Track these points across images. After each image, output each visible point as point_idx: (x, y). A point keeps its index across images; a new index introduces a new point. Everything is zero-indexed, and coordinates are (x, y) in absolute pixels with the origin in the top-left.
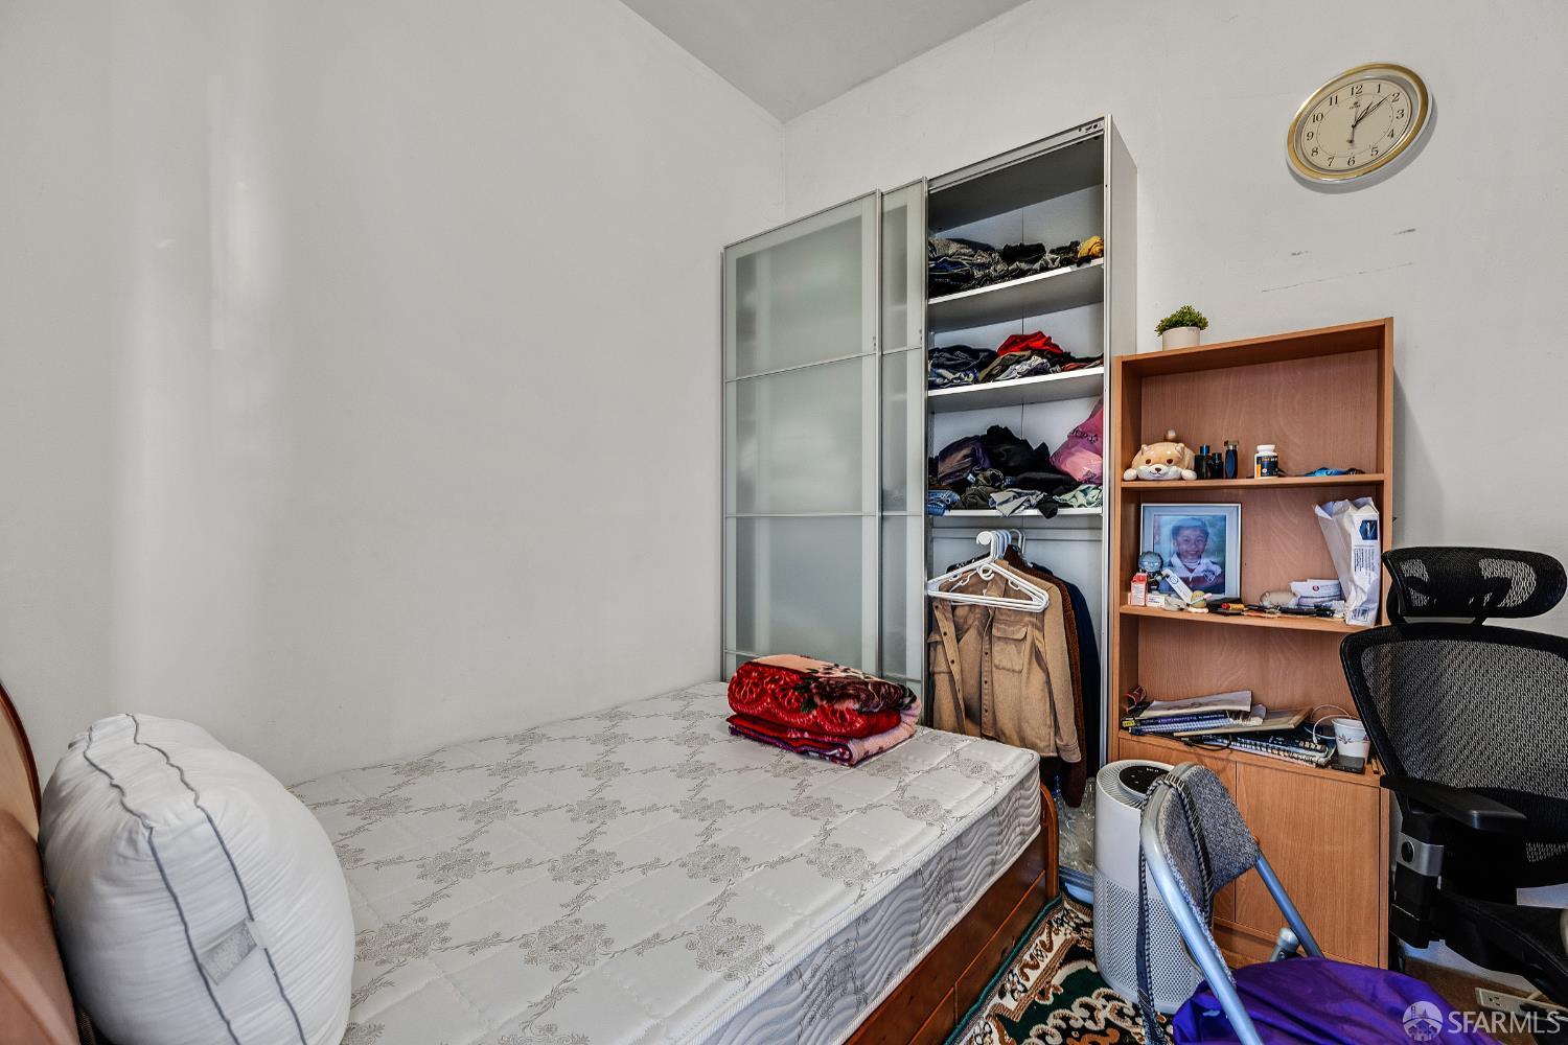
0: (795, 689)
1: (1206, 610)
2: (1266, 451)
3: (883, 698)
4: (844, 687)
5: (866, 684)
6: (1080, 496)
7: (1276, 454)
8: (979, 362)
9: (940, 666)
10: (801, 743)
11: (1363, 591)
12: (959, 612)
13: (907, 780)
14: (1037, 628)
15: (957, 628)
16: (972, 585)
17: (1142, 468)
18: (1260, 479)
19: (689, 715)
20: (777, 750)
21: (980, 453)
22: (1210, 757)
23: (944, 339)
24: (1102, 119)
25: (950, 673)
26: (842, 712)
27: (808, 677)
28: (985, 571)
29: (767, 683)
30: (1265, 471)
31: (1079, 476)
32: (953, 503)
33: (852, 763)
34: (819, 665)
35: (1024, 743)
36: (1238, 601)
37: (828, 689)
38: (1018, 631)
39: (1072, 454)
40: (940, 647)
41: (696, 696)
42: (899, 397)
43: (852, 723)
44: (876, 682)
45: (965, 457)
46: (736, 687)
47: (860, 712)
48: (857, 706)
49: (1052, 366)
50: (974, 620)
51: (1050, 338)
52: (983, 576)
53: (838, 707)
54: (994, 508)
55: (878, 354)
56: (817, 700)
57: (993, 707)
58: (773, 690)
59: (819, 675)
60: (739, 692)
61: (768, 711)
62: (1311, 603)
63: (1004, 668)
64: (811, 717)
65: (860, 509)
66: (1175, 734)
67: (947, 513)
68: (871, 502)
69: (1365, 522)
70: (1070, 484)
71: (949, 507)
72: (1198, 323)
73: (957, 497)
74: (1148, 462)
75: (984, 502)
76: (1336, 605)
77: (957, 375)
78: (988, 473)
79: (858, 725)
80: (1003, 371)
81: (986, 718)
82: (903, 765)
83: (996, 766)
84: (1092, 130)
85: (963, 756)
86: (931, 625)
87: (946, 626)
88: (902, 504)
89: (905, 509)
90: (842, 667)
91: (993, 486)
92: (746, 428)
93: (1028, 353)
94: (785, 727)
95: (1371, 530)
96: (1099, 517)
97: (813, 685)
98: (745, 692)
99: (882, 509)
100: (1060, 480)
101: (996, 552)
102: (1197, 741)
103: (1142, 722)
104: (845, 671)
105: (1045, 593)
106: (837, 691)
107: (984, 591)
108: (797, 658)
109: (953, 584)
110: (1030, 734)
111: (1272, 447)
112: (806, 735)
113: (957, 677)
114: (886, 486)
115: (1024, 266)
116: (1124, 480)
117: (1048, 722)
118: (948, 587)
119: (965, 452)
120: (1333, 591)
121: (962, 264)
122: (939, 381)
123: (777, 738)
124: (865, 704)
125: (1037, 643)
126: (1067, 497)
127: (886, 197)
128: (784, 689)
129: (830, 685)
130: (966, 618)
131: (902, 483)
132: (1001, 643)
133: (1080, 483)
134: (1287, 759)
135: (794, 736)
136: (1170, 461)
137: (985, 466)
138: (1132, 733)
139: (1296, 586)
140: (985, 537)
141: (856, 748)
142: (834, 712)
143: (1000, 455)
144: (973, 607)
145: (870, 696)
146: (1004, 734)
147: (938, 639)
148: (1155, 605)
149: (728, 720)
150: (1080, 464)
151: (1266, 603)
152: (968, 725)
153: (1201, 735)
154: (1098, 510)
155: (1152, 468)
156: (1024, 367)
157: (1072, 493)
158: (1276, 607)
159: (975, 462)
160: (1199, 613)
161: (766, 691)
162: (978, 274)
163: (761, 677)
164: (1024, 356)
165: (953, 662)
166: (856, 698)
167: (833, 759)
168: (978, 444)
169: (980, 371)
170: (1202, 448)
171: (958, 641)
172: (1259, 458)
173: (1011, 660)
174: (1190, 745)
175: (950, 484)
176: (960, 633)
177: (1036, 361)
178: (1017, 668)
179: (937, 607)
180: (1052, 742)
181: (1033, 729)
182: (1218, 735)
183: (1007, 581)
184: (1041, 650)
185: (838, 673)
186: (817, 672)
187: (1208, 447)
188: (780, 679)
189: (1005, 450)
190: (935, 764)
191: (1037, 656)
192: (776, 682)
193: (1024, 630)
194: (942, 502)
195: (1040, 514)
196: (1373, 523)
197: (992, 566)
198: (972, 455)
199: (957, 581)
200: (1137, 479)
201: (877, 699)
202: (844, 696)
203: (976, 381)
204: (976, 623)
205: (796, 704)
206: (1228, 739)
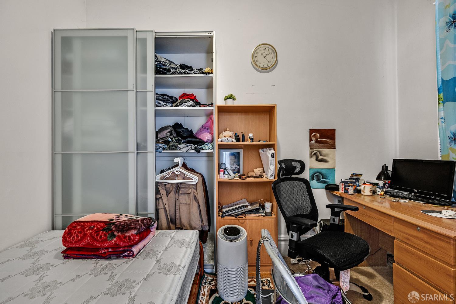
0: (103, 230)
1: (239, 179)
2: (251, 135)
3: (145, 225)
4: (129, 225)
5: (138, 221)
6: (206, 146)
7: (253, 136)
8: (172, 101)
9: (161, 206)
10: (107, 254)
11: (272, 170)
12: (167, 186)
13: (159, 256)
14: (194, 189)
15: (167, 192)
16: (172, 176)
17: (223, 138)
18: (250, 142)
19: (34, 255)
20: (93, 261)
21: (173, 132)
22: (241, 219)
23: (161, 91)
24: (212, 32)
25: (165, 208)
26: (129, 237)
27: (109, 223)
28: (177, 171)
29: (87, 231)
30: (251, 140)
31: (205, 140)
32: (165, 148)
33: (133, 256)
34: (113, 216)
35: (192, 228)
36: (244, 175)
37: (121, 227)
38: (188, 190)
39: (202, 133)
40: (160, 200)
41: (37, 242)
42: (144, 108)
43: (134, 239)
44: (142, 219)
45: (168, 132)
46: (67, 235)
47: (137, 234)
48: (136, 232)
49: (196, 105)
50: (173, 188)
51: (196, 96)
52: (176, 173)
53: (127, 234)
54: (180, 150)
55: (135, 91)
56: (116, 233)
57: (180, 217)
58: (91, 233)
59: (114, 221)
60: (69, 238)
61: (88, 243)
62: (258, 174)
63: (184, 204)
64: (113, 241)
65: (128, 150)
66: (232, 215)
67: (163, 152)
68: (132, 147)
69: (272, 154)
70: (202, 142)
71: (164, 150)
72: (234, 99)
73: (167, 146)
74: (225, 136)
75: (175, 148)
76: (264, 174)
77: (166, 104)
78: (176, 138)
79: (136, 240)
80: (181, 105)
81: (178, 221)
82: (155, 250)
83: (188, 240)
84: (210, 34)
85: (176, 239)
86: (157, 192)
87: (163, 192)
88: (145, 148)
89: (147, 150)
90: (124, 215)
91: (178, 143)
92: (67, 114)
93: (189, 100)
94: (98, 249)
95: (273, 156)
96: (212, 153)
97: (113, 227)
98: (74, 237)
99: (137, 150)
100: (200, 141)
101: (180, 165)
102: (237, 215)
103: (224, 213)
104: (126, 216)
105: (197, 177)
106: (125, 227)
107: (176, 178)
108: (100, 214)
109: (165, 176)
110: (193, 224)
111: (252, 134)
112: (110, 250)
113: (167, 209)
114: (139, 141)
115: (188, 71)
116: (218, 142)
117: (199, 219)
118: (163, 178)
119: (168, 130)
120: (262, 171)
121: (167, 66)
122: (159, 105)
123: (94, 255)
124: (139, 230)
125: (195, 194)
126: (202, 146)
127: (137, 32)
128: (97, 232)
129: (121, 225)
130: (170, 188)
131: (146, 140)
132: (182, 195)
133: (206, 142)
134: (258, 216)
135: (103, 252)
136: (230, 137)
137: (174, 136)
138: (221, 217)
139: (255, 170)
140: (177, 160)
141: (135, 249)
142: (125, 237)
143: (180, 132)
144: (172, 184)
145: (140, 226)
146: (184, 226)
147: (160, 196)
148: (225, 178)
149: (62, 253)
150: (206, 136)
151: (249, 175)
152: (172, 226)
153: (238, 214)
154: (212, 151)
155: (226, 138)
156: (188, 104)
157: (203, 146)
158: (252, 176)
159: (171, 134)
160: (237, 179)
161: (87, 234)
162: (172, 70)
163: (83, 228)
164: (188, 100)
165: (166, 204)
166: (135, 228)
167: (125, 257)
168: (172, 129)
169: (173, 103)
170: (236, 133)
171: (167, 196)
172: (250, 137)
173: (186, 201)
174: (236, 217)
175: (162, 142)
176: (168, 193)
177: (192, 103)
178: (188, 203)
179: (159, 185)
180: (200, 225)
181: (194, 222)
182: (242, 213)
183: (184, 174)
184: (196, 196)
185: (123, 218)
186: (113, 220)
187: (237, 133)
188: (94, 227)
189: (182, 131)
190: (167, 246)
191: (195, 198)
192: (92, 229)
193: (190, 190)
194: (161, 148)
195: (195, 152)
196: (274, 154)
197: (179, 169)
198: (171, 132)
199: (166, 175)
200: (221, 142)
201: (143, 226)
202: (130, 229)
203: (172, 106)
204: (174, 189)
205: (104, 237)
206: (245, 214)
